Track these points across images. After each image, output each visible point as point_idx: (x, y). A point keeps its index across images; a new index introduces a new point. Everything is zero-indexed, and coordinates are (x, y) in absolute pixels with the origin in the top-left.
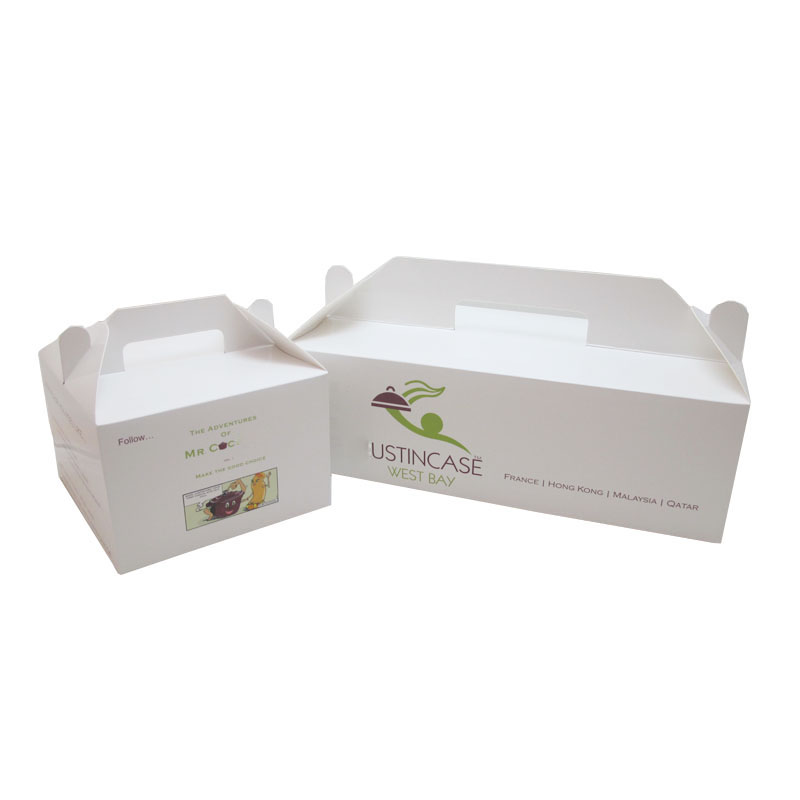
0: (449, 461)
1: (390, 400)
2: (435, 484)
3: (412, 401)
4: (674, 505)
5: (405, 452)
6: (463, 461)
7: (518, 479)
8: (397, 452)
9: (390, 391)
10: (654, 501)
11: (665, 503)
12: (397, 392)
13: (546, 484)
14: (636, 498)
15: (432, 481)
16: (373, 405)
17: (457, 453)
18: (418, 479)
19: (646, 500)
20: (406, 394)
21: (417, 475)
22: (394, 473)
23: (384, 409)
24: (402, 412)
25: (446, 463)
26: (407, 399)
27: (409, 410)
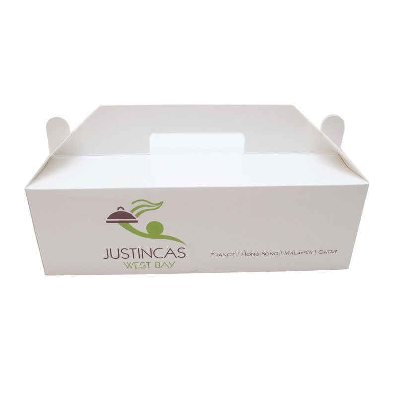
0: (170, 251)
1: (121, 217)
2: (161, 268)
3: (138, 215)
4: (322, 252)
5: (136, 252)
6: (180, 250)
7: (221, 255)
8: (130, 252)
9: (121, 210)
10: (311, 252)
11: (317, 252)
12: (125, 211)
13: (240, 254)
14: (299, 253)
15: (158, 266)
16: (107, 222)
17: (175, 246)
18: (147, 267)
19: (306, 253)
20: (133, 211)
21: (147, 264)
22: (129, 266)
23: (117, 224)
24: (130, 224)
25: (168, 253)
26: (134, 214)
27: (137, 222)
